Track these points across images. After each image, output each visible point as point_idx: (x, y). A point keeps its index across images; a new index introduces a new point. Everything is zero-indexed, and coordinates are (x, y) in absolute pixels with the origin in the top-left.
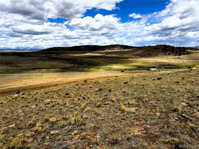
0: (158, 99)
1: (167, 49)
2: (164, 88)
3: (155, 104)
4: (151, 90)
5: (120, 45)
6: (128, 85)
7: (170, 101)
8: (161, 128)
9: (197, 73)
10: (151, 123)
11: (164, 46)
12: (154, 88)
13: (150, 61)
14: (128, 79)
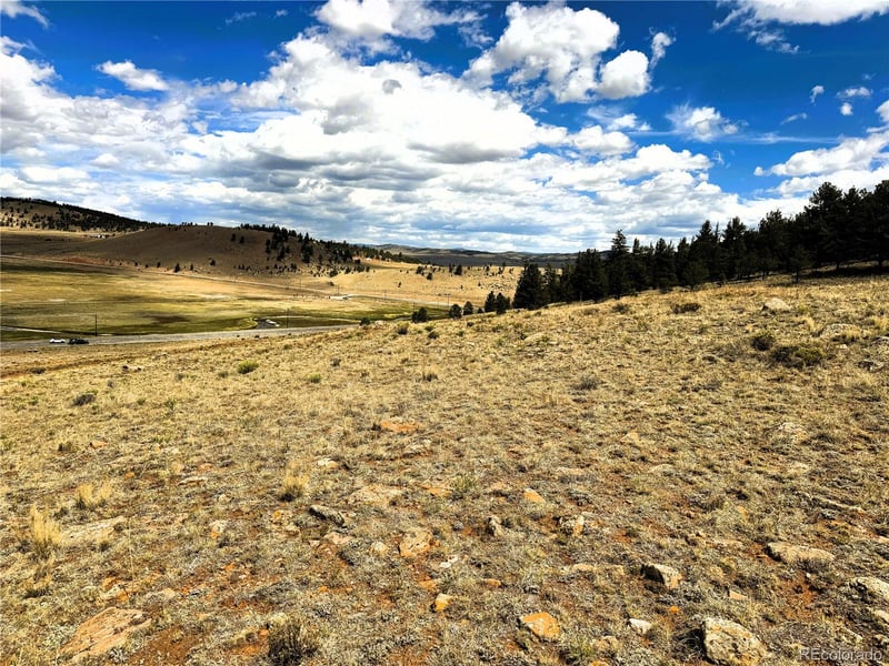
0: (229, 457)
1: (285, 244)
2: (260, 406)
3: (211, 485)
4: (203, 423)
5: (61, 203)
6: (95, 410)
7: (277, 460)
8: (223, 588)
9: (381, 340)
10: (180, 574)
11: (272, 234)
12: (219, 412)
13: (215, 293)
14: (101, 377)
